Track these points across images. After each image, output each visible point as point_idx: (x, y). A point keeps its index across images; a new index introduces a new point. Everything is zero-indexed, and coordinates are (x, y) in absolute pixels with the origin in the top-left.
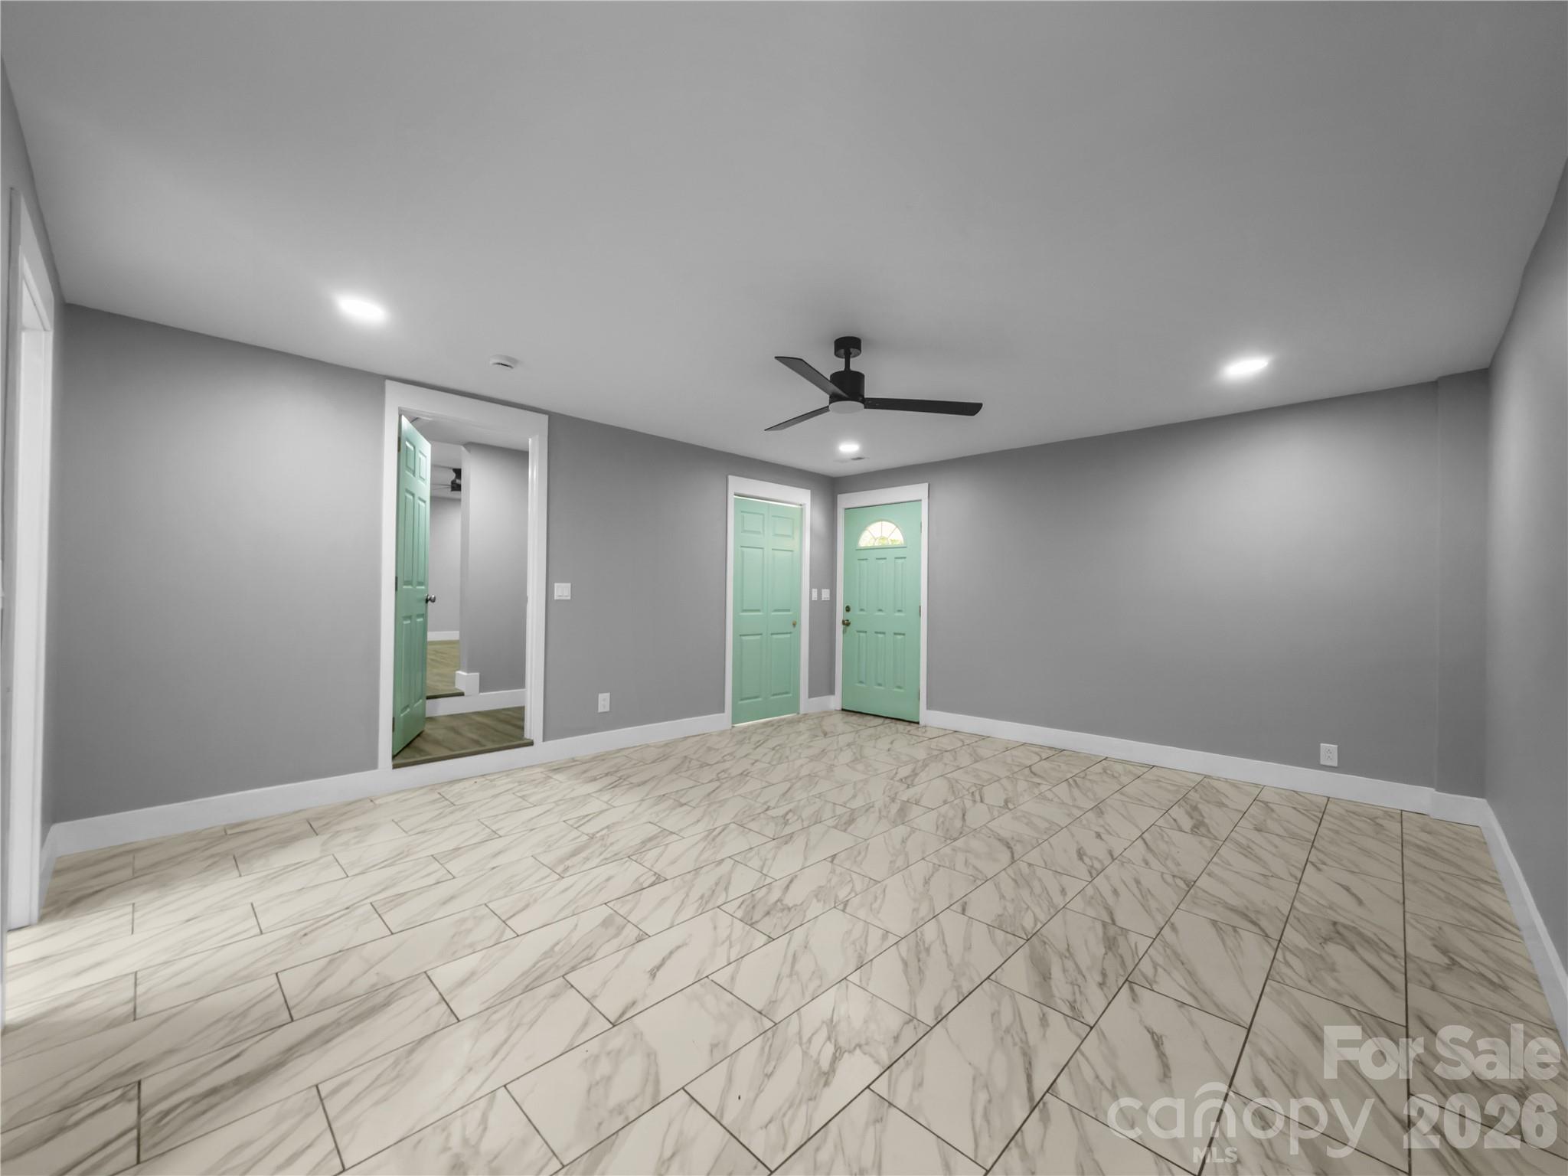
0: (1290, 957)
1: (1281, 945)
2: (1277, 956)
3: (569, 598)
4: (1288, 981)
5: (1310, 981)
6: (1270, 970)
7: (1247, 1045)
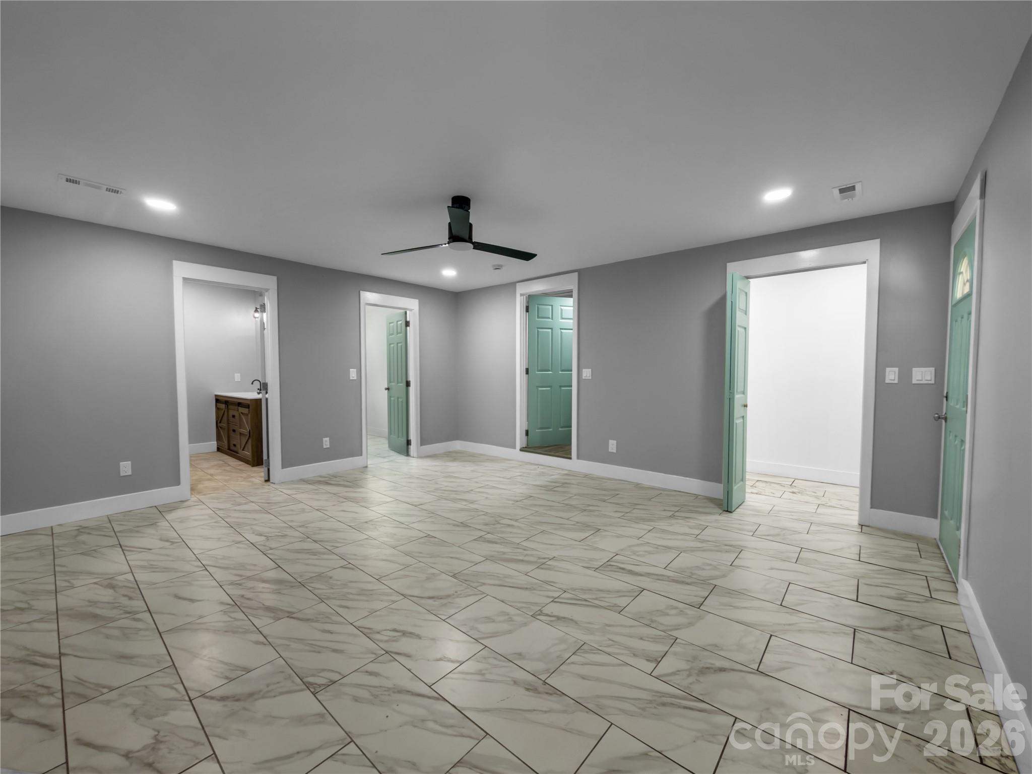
0: (172, 694)
1: (187, 698)
2: (182, 685)
3: (590, 378)
4: (159, 674)
5: (146, 687)
6: (177, 671)
7: (155, 627)
